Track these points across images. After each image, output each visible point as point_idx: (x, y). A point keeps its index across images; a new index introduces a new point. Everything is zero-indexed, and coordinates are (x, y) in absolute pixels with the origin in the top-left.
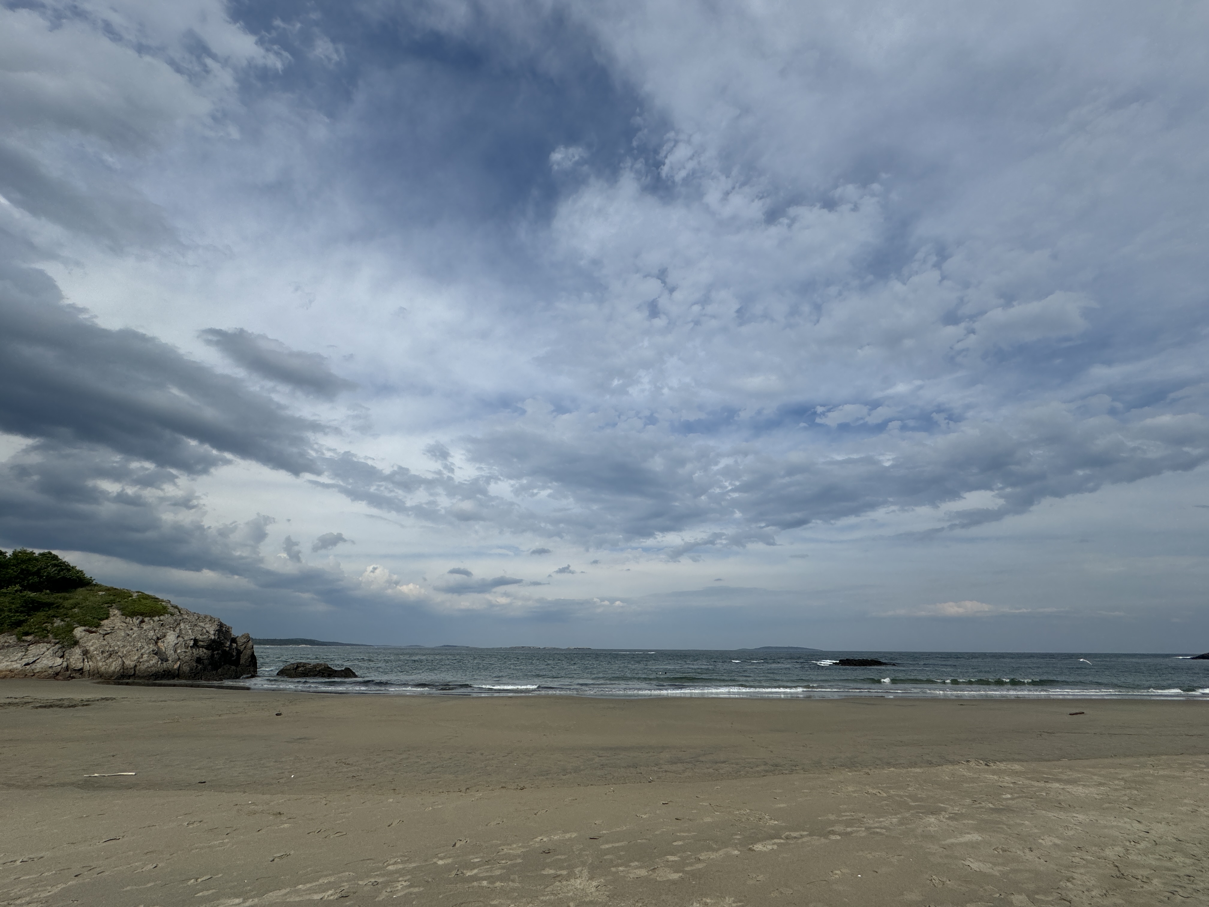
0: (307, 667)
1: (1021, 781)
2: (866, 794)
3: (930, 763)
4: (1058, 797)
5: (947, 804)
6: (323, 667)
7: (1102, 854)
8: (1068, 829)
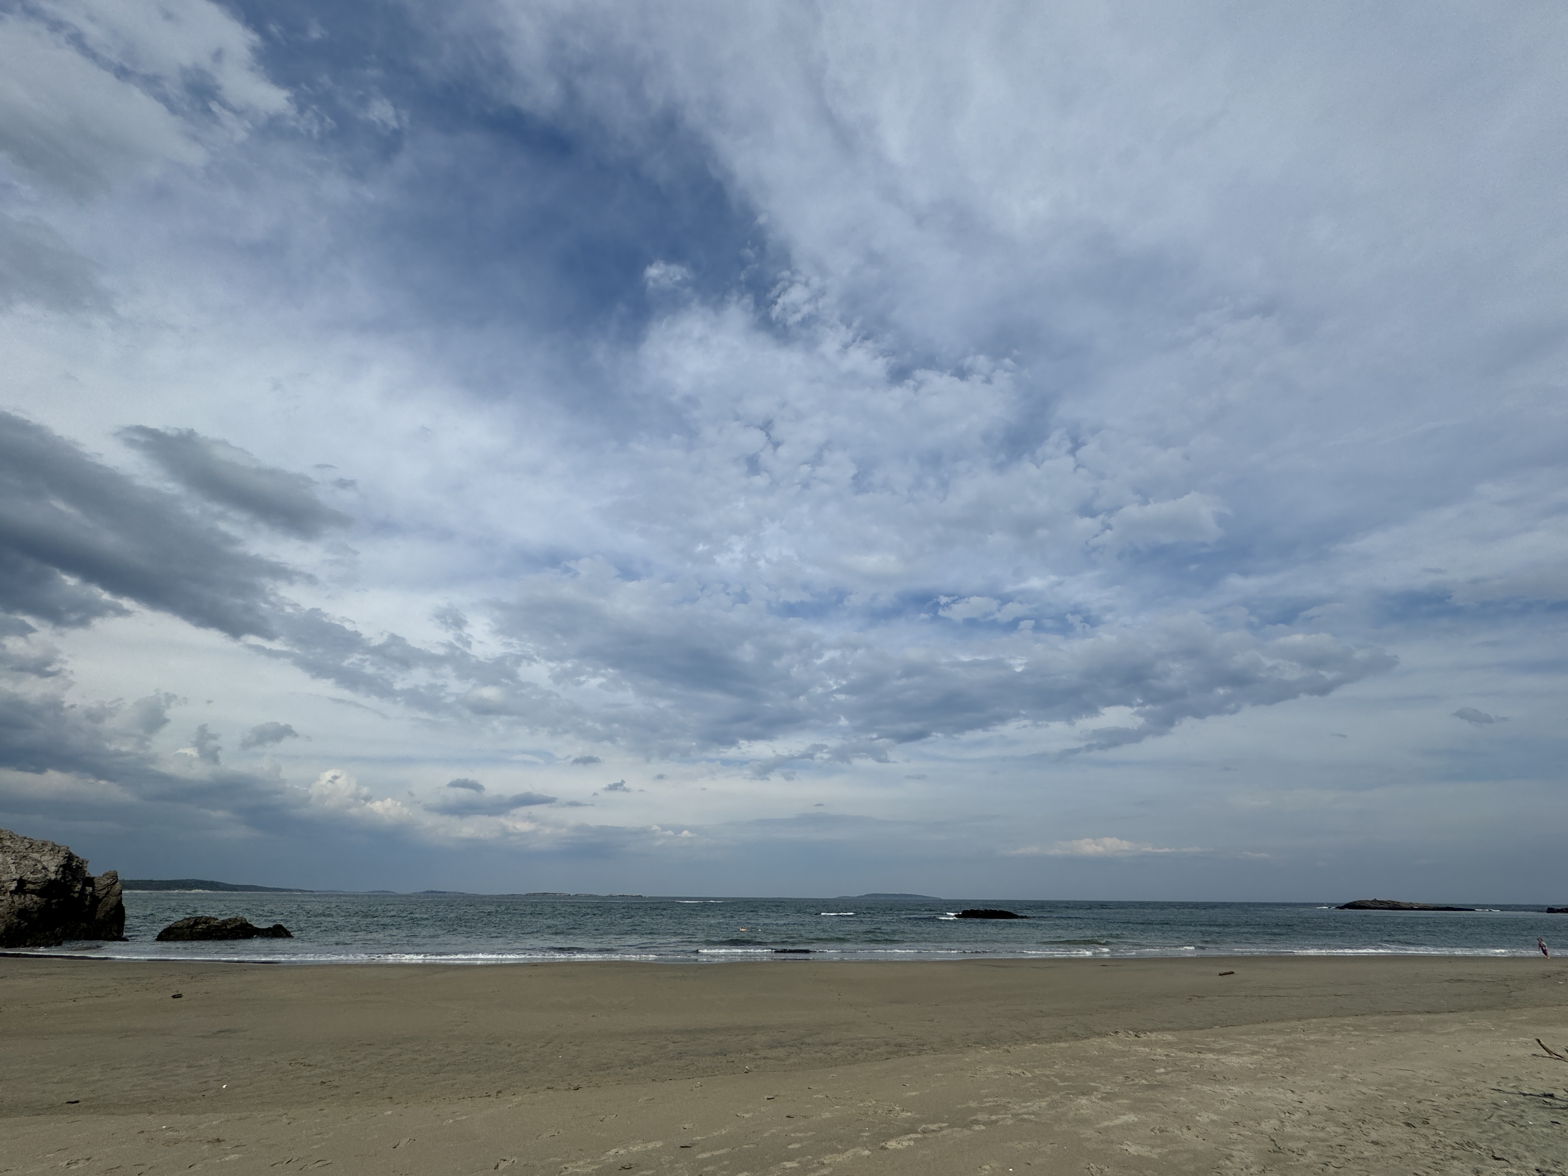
0: (212, 923)
1: (1174, 1053)
2: (1009, 1076)
3: (1076, 1037)
4: (1211, 1068)
5: (1098, 1083)
6: (239, 923)
7: (1259, 1128)
8: (1224, 1104)
